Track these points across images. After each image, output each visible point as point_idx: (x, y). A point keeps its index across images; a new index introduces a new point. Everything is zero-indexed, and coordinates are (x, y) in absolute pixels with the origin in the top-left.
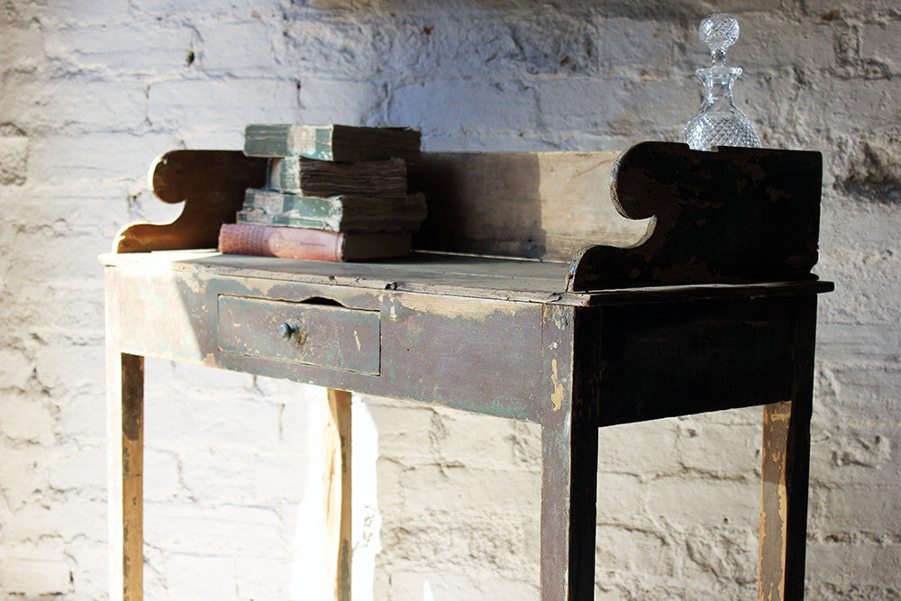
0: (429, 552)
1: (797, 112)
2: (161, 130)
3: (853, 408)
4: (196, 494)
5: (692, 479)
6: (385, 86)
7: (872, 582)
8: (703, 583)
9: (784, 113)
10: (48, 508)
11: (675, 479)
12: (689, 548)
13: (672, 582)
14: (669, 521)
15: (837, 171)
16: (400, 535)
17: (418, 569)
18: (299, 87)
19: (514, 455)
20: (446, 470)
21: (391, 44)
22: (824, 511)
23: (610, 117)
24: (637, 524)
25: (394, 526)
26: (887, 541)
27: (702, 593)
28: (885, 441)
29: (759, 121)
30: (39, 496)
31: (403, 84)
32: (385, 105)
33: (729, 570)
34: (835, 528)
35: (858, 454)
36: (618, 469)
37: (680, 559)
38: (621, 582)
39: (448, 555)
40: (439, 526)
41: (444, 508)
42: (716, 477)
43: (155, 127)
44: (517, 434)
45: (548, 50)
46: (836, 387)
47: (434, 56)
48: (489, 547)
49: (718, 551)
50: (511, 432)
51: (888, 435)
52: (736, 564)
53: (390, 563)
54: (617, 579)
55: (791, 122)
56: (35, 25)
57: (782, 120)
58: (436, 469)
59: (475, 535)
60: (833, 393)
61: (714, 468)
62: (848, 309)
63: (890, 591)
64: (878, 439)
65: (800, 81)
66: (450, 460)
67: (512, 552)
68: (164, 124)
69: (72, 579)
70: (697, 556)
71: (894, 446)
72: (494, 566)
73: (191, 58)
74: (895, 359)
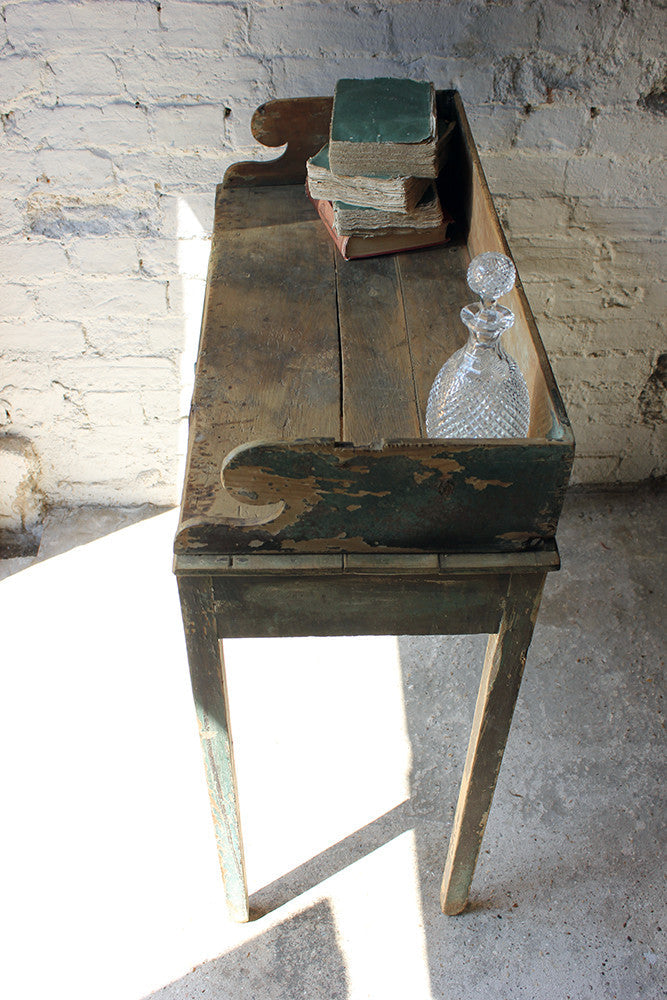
1: (618, 38)
2: (25, 55)
3: (622, 269)
4: (101, 350)
7: (614, 379)
9: (607, 39)
15: (642, 90)
18: (159, 9)
22: (591, 338)
23: (456, 40)
26: (630, 354)
28: (641, 291)
29: (585, 46)
32: (246, 29)
34: (596, 348)
35: (620, 300)
43: (17, 50)
46: (613, 254)
51: (644, 286)
55: (611, 46)
57: (604, 45)
60: (610, 259)
62: (631, 197)
63: (626, 384)
64: (636, 289)
65: (625, 9)
68: (27, 48)
69: (8, 415)
71: (647, 293)
74: (659, 233)
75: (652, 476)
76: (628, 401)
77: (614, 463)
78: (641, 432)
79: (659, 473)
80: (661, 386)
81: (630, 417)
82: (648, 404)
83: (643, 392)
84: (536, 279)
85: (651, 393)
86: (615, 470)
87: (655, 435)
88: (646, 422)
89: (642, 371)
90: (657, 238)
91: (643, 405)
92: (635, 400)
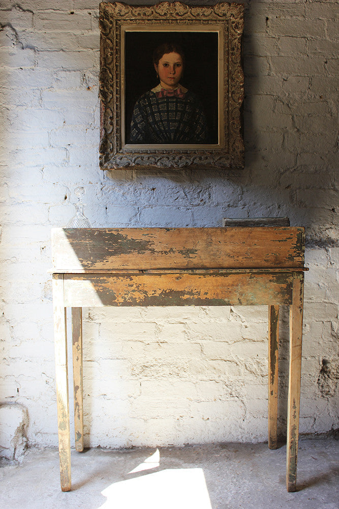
0: (155, 374)
5: (246, 342)
6: (138, 208)
7: (304, 372)
8: (250, 377)
10: (9, 365)
11: (241, 342)
12: (246, 366)
13: (240, 378)
14: (239, 357)
16: (144, 368)
17: (151, 380)
18: (106, 208)
19: (185, 338)
20: (160, 344)
21: (140, 193)
24: (228, 359)
25: (141, 365)
26: (309, 358)
27: (250, 381)
30: (5, 361)
31: (145, 207)
32: (138, 215)
33: (259, 372)
36: (221, 340)
37: (243, 369)
38: (223, 379)
39: (162, 374)
40: (158, 364)
41: (160, 357)
42: (254, 341)
43: (51, 222)
44: (186, 330)
45: (196, 196)
47: (156, 198)
48: (177, 371)
49: (255, 366)
50: (184, 329)
51: (309, 324)
52: (261, 370)
53: (140, 378)
54: (222, 378)
56: (5, 185)
58: (157, 344)
59: (171, 366)
61: (253, 338)
63: (310, 375)
66: (162, 341)
67: (185, 372)
68: (55, 222)
69: (18, 391)
70: (248, 368)
71: (311, 327)
72: (179, 377)
73: (66, 198)
74: (311, 299)
75: (332, 429)
76: (312, 384)
77: (312, 421)
78: (322, 403)
79: (335, 428)
80: (327, 377)
81: (315, 394)
82: (322, 386)
83: (319, 380)
84: (261, 321)
85: (323, 381)
86: (313, 425)
87: (329, 404)
88: (323, 397)
89: (316, 367)
90: (310, 301)
91: (320, 387)
92: (316, 384)
